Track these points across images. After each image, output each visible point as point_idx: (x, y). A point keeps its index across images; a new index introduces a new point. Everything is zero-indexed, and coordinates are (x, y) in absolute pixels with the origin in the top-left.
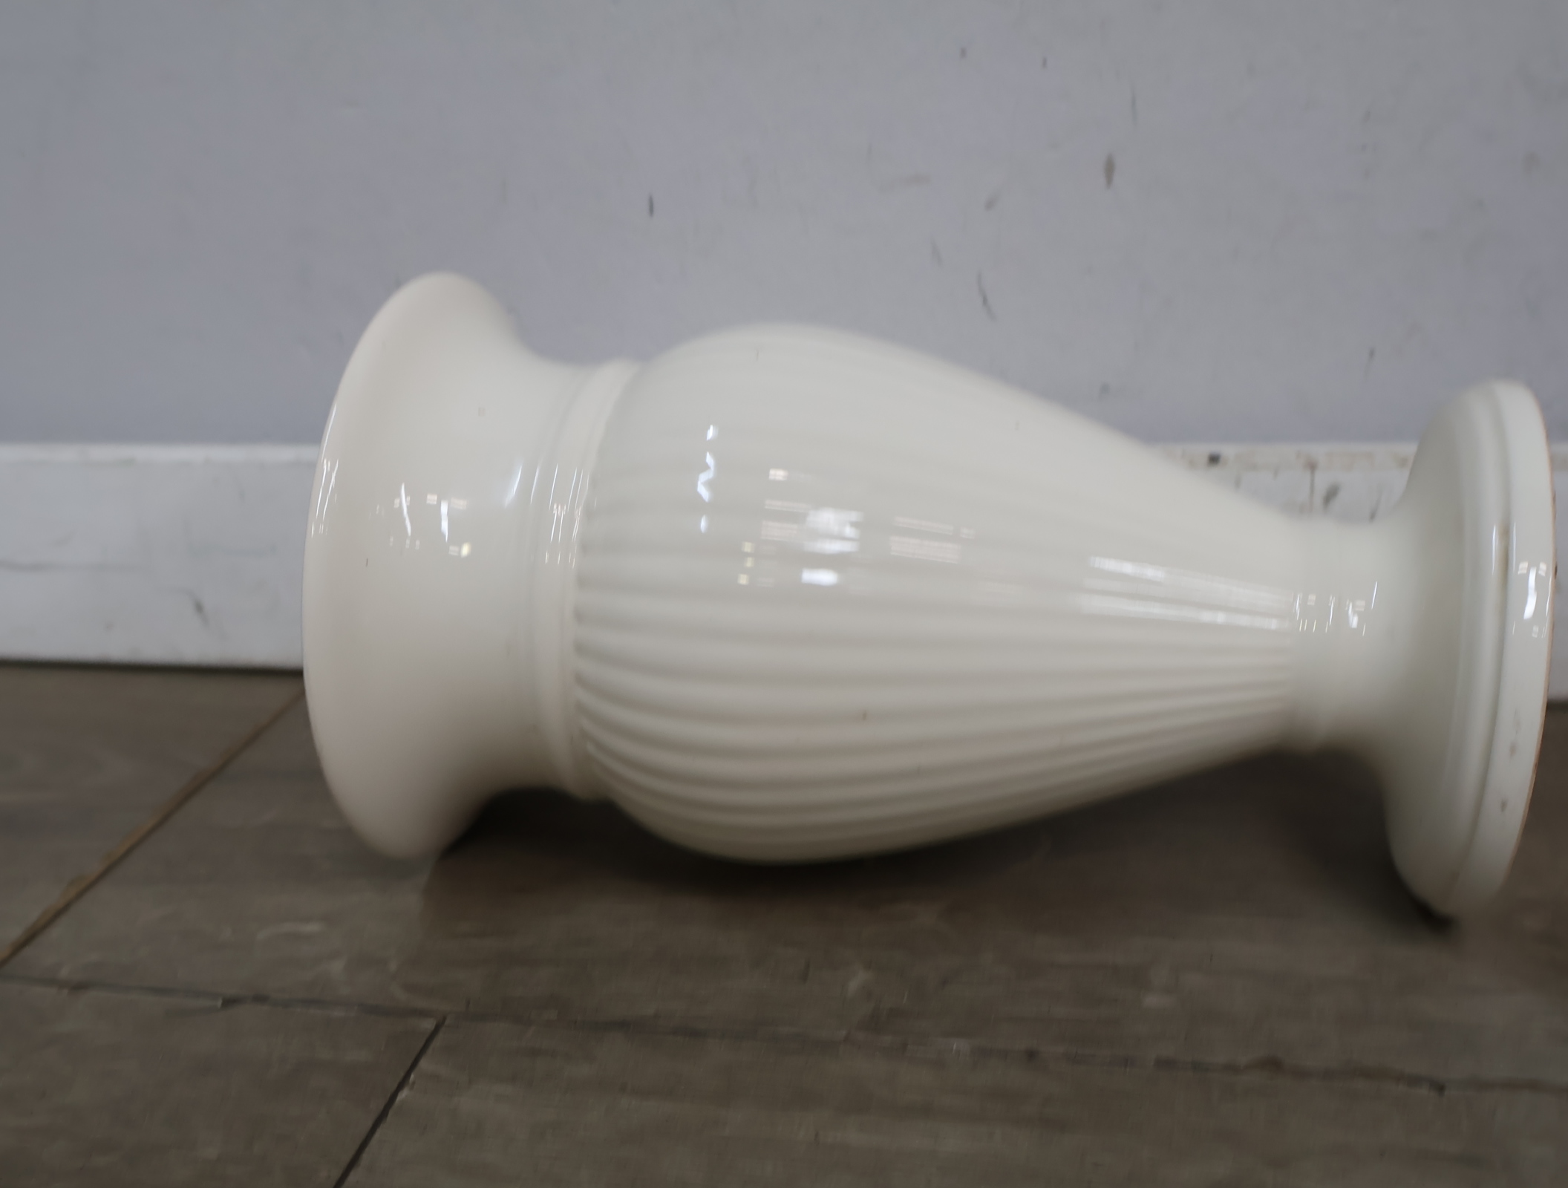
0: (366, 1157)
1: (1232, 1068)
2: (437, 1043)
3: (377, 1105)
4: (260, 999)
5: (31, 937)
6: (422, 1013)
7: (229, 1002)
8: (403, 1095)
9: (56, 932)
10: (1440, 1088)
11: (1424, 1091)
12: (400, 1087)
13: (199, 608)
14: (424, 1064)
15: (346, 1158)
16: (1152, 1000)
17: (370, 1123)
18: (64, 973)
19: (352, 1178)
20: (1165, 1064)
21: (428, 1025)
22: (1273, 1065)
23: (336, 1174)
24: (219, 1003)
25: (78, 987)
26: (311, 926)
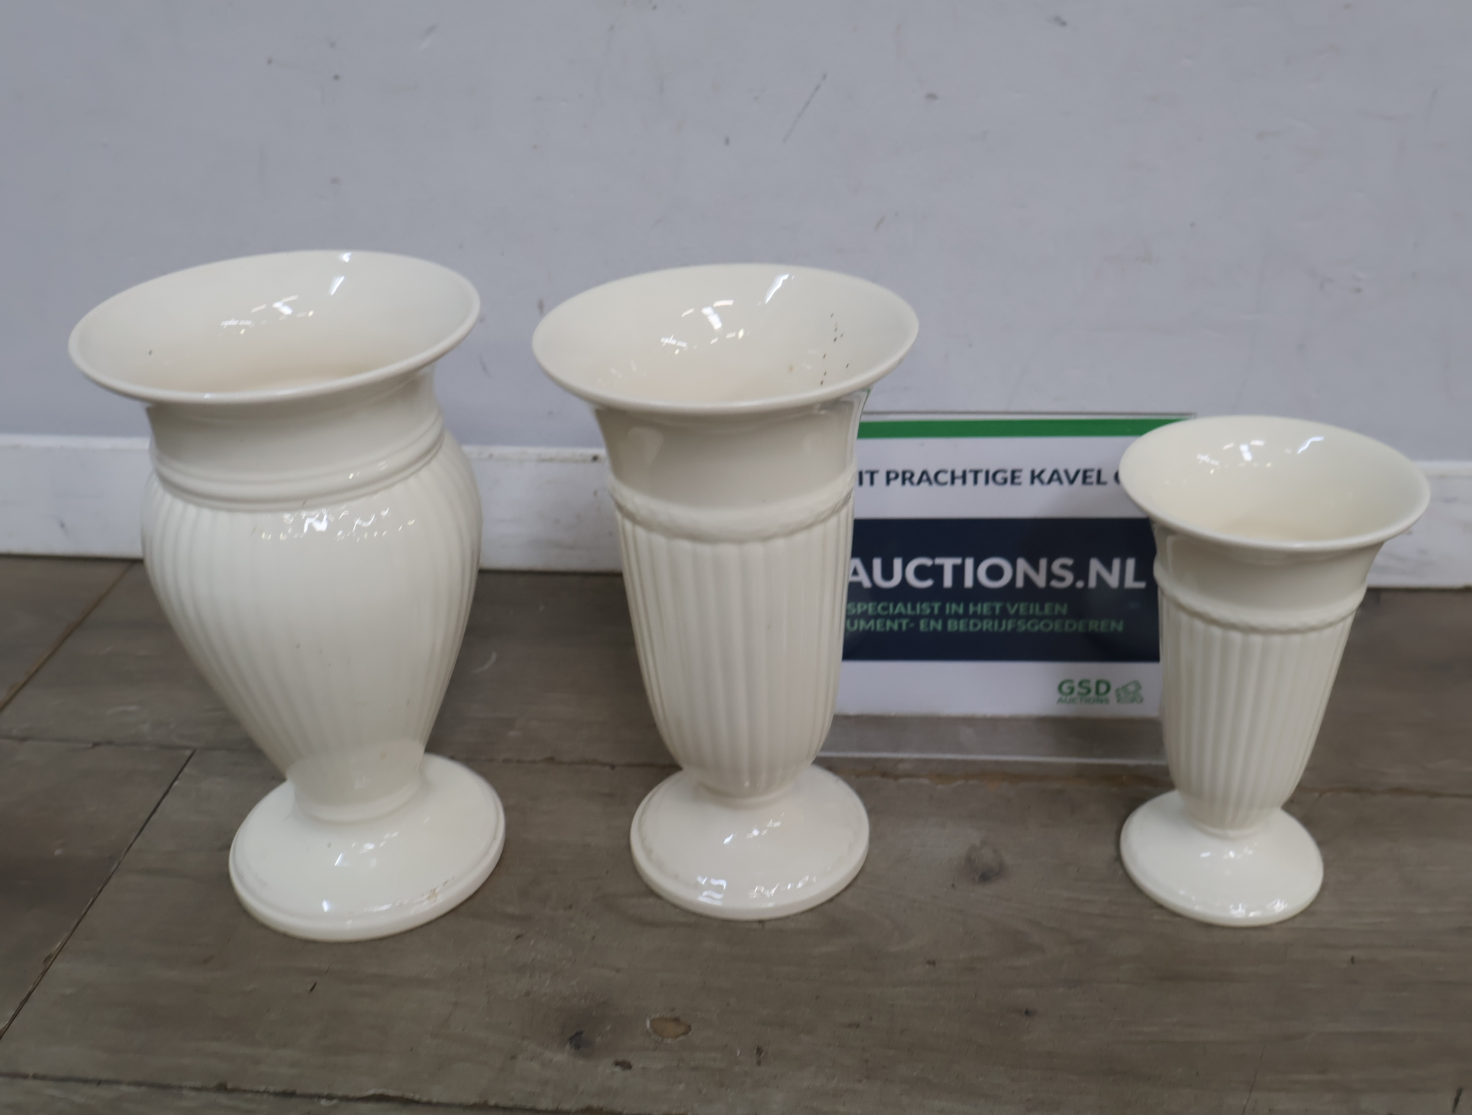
0: (158, 811)
1: (534, 762)
2: (191, 761)
3: (164, 789)
4: (110, 743)
6: (186, 748)
7: (96, 745)
8: (176, 783)
10: (613, 767)
11: (607, 769)
12: (176, 779)
13: (62, 525)
14: (186, 770)
15: (151, 810)
16: (512, 734)
17: (161, 795)
18: (15, 733)
19: (154, 817)
20: (507, 761)
21: (188, 753)
22: (551, 760)
23: (147, 815)
24: (90, 745)
25: (23, 739)
26: (132, 708)
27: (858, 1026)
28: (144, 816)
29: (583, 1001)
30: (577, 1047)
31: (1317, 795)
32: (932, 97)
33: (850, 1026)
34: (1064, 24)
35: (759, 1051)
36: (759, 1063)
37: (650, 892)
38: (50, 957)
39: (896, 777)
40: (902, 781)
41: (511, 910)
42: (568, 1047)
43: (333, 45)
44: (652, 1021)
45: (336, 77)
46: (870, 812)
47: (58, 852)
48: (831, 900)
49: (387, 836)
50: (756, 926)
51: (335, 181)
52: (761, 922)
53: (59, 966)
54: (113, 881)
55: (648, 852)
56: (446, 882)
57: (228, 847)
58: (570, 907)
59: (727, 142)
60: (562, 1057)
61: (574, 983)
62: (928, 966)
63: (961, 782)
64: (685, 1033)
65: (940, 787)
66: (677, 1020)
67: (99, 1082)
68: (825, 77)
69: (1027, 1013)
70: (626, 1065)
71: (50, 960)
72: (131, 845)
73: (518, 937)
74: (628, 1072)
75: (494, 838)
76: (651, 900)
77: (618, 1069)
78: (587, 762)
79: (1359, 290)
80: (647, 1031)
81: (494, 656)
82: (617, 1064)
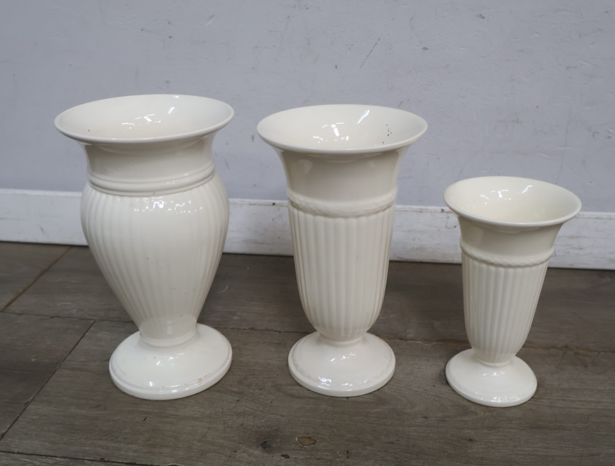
0: (79, 344)
1: (245, 329)
2: (94, 325)
3: (81, 335)
4: (58, 317)
5: (9, 304)
6: (92, 320)
7: (52, 317)
8: (87, 334)
9: (14, 303)
10: (280, 332)
11: (277, 333)
12: (87, 332)
13: (42, 229)
14: (91, 329)
15: (75, 344)
16: (235, 318)
17: (79, 338)
18: (17, 312)
19: (77, 347)
20: (233, 329)
21: (92, 322)
22: (252, 329)
23: (73, 346)
24: (50, 317)
25: (20, 314)
26: (69, 303)
27: (393, 443)
28: (72, 346)
29: (267, 429)
30: (265, 448)
31: (597, 353)
32: (426, 49)
33: (389, 443)
34: (483, 18)
35: (348, 452)
36: (348, 458)
37: (297, 384)
38: (28, 402)
39: (406, 340)
40: (409, 342)
41: (234, 389)
42: (260, 448)
43: (170, 23)
44: (299, 438)
45: (170, 37)
46: (396, 354)
47: (33, 360)
48: (379, 390)
49: (179, 354)
50: (345, 399)
51: (167, 82)
52: (347, 398)
53: (32, 407)
54: (57, 372)
55: (296, 366)
56: (206, 375)
57: (108, 360)
58: (261, 389)
59: (336, 67)
60: (258, 452)
61: (263, 420)
62: (424, 419)
63: (435, 343)
64: (313, 444)
65: (426, 344)
66: (310, 438)
67: (47, 456)
68: (379, 39)
69: (470, 440)
70: (287, 457)
71: (28, 404)
72: (66, 358)
73: (237, 401)
74: (288, 460)
75: (228, 358)
76: (298, 387)
77: (283, 458)
78: (268, 330)
79: (610, 137)
80: (297, 442)
81: (227, 287)
82: (283, 456)
